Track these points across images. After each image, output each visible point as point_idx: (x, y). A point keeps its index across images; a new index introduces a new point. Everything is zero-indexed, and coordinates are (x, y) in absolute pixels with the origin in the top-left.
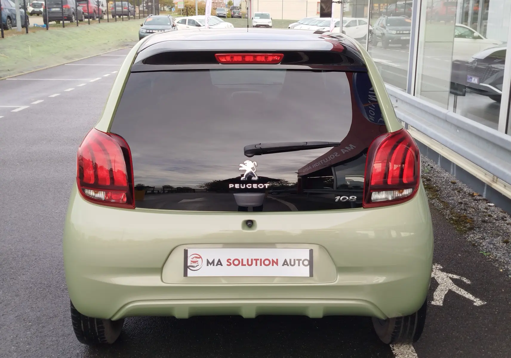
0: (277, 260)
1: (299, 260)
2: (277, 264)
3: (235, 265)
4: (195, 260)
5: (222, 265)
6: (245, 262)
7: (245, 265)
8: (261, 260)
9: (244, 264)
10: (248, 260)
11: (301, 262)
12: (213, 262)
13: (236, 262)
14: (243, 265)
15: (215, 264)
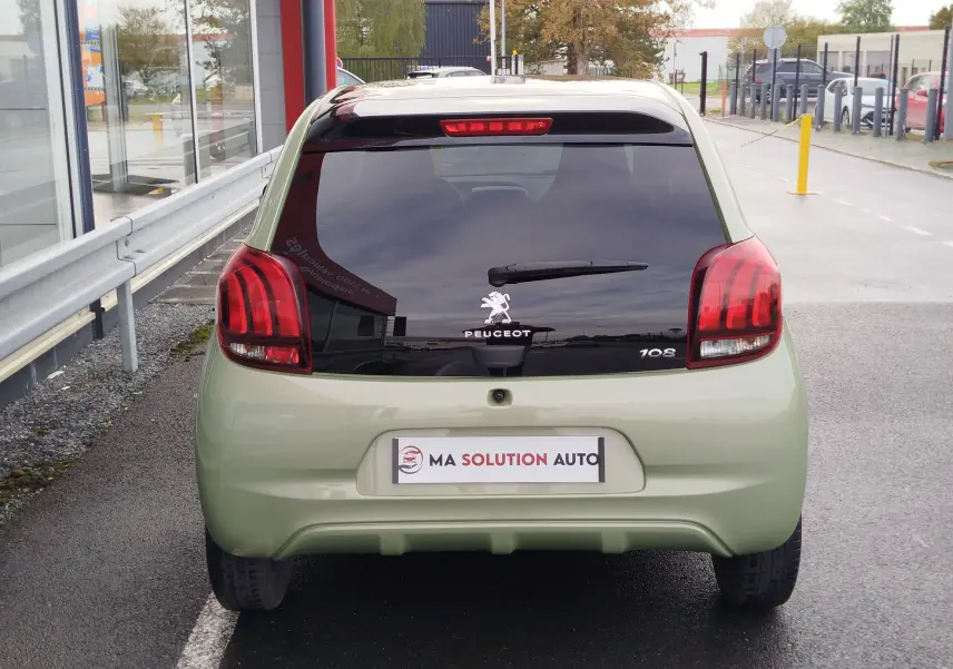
0: (545, 455)
1: (581, 455)
2: (545, 461)
3: (476, 464)
4: (410, 456)
5: (453, 463)
6: (492, 460)
7: (492, 464)
8: (519, 455)
9: (491, 461)
10: (497, 455)
11: (585, 458)
12: (440, 459)
13: (478, 460)
14: (488, 464)
15: (444, 462)
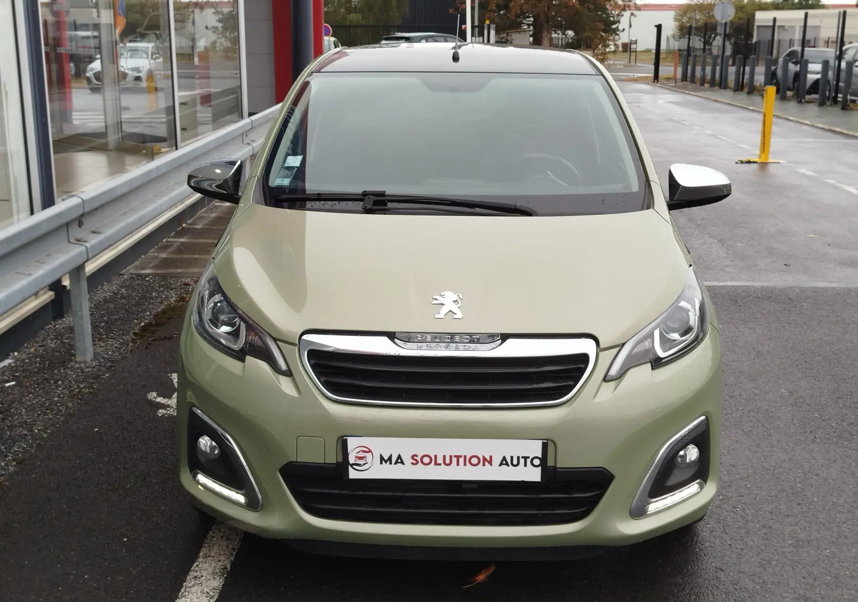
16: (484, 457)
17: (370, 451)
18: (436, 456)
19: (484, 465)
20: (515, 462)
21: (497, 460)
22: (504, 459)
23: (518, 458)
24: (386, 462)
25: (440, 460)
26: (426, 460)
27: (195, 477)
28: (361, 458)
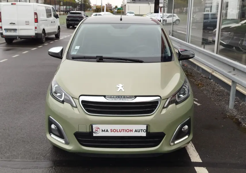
16: (130, 130)
17: (99, 128)
18: (117, 130)
19: (130, 132)
20: (139, 131)
21: (134, 131)
22: (136, 130)
23: (140, 130)
24: (103, 131)
25: (118, 131)
26: (115, 131)
27: (50, 135)
28: (96, 130)
